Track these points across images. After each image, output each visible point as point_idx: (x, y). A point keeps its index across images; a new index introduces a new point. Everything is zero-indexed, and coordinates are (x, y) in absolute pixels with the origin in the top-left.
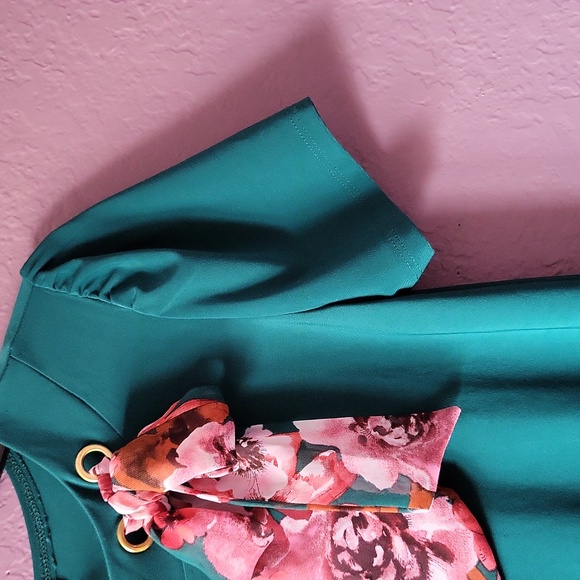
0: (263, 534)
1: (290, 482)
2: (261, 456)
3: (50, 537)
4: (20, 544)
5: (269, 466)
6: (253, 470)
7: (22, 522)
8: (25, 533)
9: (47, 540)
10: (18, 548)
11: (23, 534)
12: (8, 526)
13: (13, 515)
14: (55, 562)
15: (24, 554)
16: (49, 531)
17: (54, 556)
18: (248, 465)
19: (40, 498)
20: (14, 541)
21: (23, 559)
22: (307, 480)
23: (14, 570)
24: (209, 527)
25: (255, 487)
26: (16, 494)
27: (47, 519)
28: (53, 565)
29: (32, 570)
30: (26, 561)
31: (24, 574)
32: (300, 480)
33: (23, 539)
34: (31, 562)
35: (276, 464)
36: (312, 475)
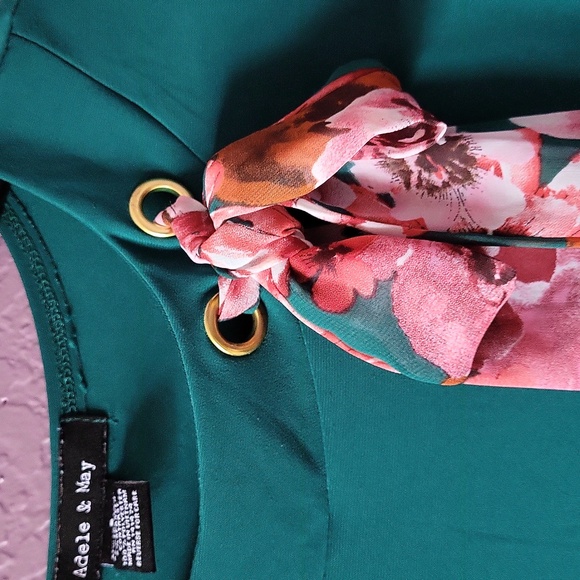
0: (497, 277)
1: (530, 203)
2: (471, 161)
3: (75, 340)
4: (23, 354)
5: (485, 178)
6: (455, 187)
7: (28, 318)
8: (32, 335)
9: (71, 344)
10: (20, 361)
11: (29, 337)
12: (4, 325)
13: (11, 306)
14: (84, 382)
15: (31, 369)
16: (74, 330)
17: (82, 372)
18: (445, 177)
19: (58, 276)
20: (14, 348)
21: (30, 379)
22: (564, 196)
23: (15, 397)
24: (401, 261)
25: (463, 214)
26: (16, 272)
27: (69, 311)
28: (81, 386)
29: (44, 397)
30: (34, 382)
31: (32, 403)
32: (550, 198)
33: (29, 345)
34: (43, 383)
35: (498, 173)
36: (572, 188)
